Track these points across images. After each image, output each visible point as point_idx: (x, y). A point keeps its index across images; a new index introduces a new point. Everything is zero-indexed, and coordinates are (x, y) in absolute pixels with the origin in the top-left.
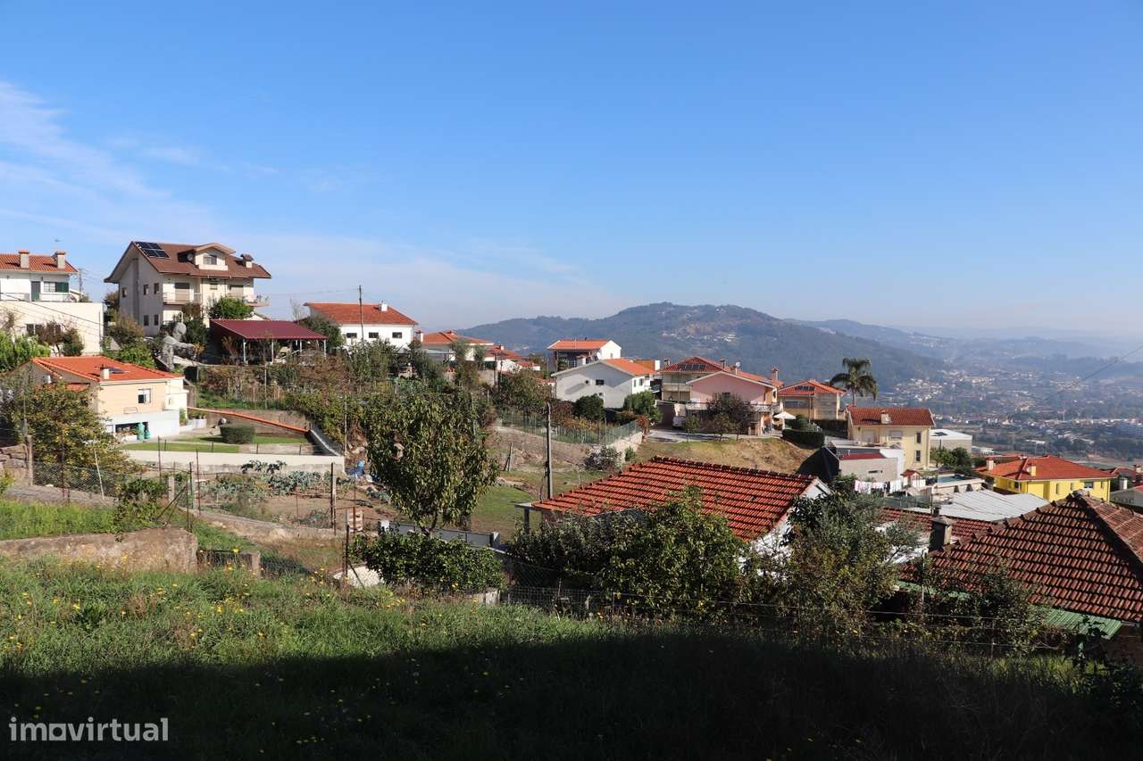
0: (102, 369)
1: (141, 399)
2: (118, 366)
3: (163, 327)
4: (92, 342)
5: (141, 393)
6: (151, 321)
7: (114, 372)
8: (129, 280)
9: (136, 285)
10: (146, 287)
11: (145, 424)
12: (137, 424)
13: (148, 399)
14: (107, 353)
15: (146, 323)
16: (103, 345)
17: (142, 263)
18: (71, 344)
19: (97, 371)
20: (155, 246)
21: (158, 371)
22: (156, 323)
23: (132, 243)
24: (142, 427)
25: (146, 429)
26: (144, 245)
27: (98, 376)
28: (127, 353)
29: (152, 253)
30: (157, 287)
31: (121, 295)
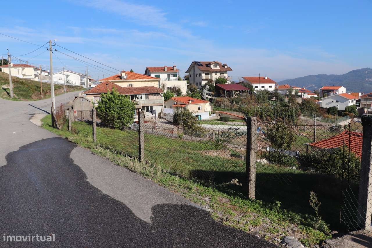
0: (189, 101)
1: (199, 109)
2: (192, 99)
3: (202, 86)
4: (184, 91)
5: (199, 107)
6: (199, 84)
7: (192, 101)
8: (192, 73)
9: (194, 73)
10: (197, 74)
11: (200, 115)
12: (198, 116)
13: (201, 109)
14: (188, 94)
15: (197, 85)
16: (187, 92)
17: (196, 68)
18: (178, 92)
19: (188, 101)
20: (199, 62)
21: (202, 100)
22: (200, 85)
23: (193, 62)
24: (199, 116)
25: (200, 117)
26: (196, 62)
27: (188, 102)
28: (194, 95)
29: (199, 65)
30: (200, 75)
31: (190, 76)
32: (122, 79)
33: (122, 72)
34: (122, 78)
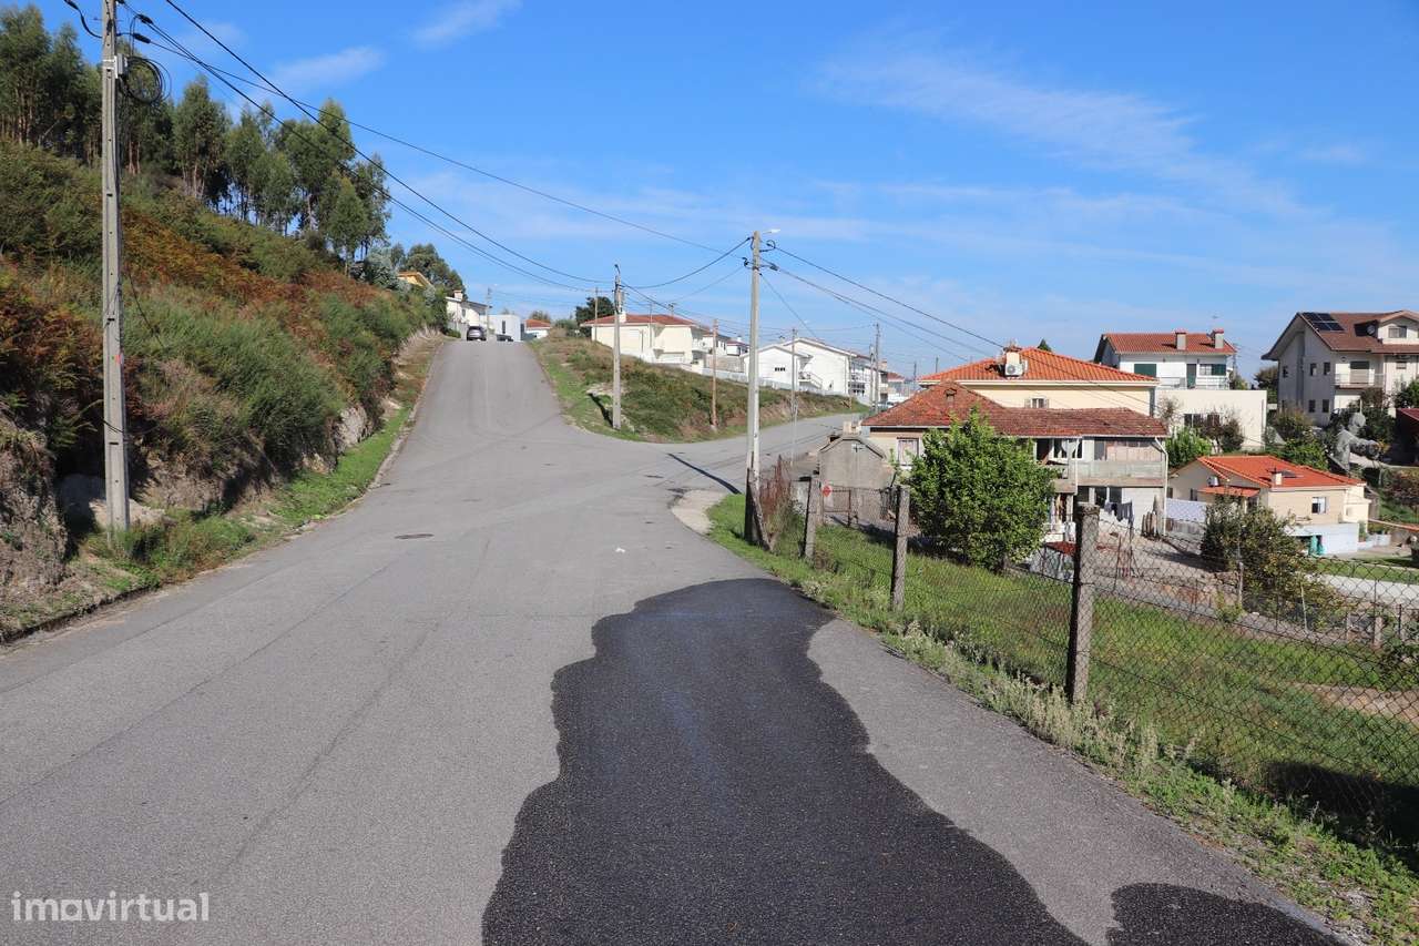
0: (1274, 473)
1: (1315, 508)
2: (1288, 468)
3: (1334, 416)
4: (1253, 433)
5: (1315, 501)
6: (1319, 406)
7: (1286, 476)
8: (1291, 359)
9: (1301, 362)
10: (1313, 366)
11: (1319, 537)
12: (1309, 538)
13: (1322, 509)
14: (1269, 448)
15: (1312, 410)
16: (1266, 438)
17: (1310, 338)
18: (1229, 436)
19: (1269, 476)
20: (1326, 316)
21: (1331, 475)
22: (1325, 410)
23: (1298, 314)
24: (1315, 541)
25: (1319, 543)
26: (1312, 316)
27: (1270, 480)
28: (1296, 452)
29: (1322, 327)
30: (1328, 367)
31: (1281, 374)
32: (1005, 377)
33: (1008, 350)
34: (1007, 373)
